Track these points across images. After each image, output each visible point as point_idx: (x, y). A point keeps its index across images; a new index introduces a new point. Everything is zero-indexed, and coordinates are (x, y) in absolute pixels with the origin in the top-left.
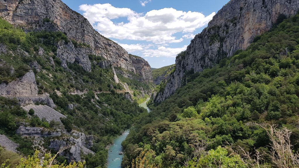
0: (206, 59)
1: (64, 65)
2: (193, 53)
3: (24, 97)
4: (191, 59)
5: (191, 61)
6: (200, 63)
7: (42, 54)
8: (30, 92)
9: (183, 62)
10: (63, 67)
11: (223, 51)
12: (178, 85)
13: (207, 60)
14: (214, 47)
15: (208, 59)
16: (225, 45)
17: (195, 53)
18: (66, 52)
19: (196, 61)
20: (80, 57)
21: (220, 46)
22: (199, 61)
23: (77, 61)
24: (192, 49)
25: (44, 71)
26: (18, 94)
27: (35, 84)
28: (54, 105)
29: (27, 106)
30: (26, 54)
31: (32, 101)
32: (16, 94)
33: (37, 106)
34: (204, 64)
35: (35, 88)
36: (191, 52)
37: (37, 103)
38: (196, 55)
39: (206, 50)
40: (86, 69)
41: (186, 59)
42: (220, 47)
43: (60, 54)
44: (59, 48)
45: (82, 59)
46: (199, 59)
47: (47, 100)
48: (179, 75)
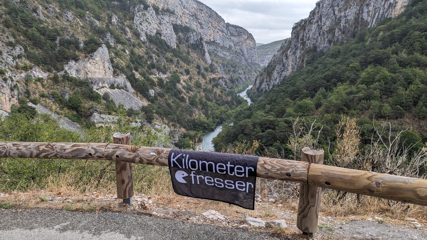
0: (337, 30)
1: (143, 38)
2: (317, 22)
3: (97, 78)
4: (314, 31)
5: (315, 34)
6: (327, 37)
7: (116, 24)
8: (104, 72)
9: (302, 35)
10: (141, 41)
11: (362, 19)
12: (293, 68)
13: (337, 33)
14: (350, 14)
15: (339, 32)
16: (367, 10)
17: (321, 22)
18: (145, 21)
19: (321, 33)
20: (163, 27)
21: (359, 11)
22: (326, 33)
23: (159, 33)
24: (317, 16)
25: (120, 46)
26: (90, 74)
27: (109, 62)
28: (132, 90)
29: (101, 90)
30: (96, 23)
31: (106, 84)
32: (87, 74)
33: (112, 90)
34: (333, 38)
35: (109, 68)
36: (315, 21)
37: (112, 87)
38: (322, 24)
39: (338, 17)
40: (170, 44)
41: (307, 31)
42: (359, 13)
43: (138, 23)
44: (137, 16)
45: (165, 30)
46: (327, 31)
47: (124, 84)
48: (295, 54)
